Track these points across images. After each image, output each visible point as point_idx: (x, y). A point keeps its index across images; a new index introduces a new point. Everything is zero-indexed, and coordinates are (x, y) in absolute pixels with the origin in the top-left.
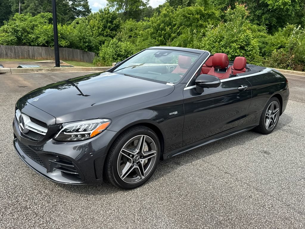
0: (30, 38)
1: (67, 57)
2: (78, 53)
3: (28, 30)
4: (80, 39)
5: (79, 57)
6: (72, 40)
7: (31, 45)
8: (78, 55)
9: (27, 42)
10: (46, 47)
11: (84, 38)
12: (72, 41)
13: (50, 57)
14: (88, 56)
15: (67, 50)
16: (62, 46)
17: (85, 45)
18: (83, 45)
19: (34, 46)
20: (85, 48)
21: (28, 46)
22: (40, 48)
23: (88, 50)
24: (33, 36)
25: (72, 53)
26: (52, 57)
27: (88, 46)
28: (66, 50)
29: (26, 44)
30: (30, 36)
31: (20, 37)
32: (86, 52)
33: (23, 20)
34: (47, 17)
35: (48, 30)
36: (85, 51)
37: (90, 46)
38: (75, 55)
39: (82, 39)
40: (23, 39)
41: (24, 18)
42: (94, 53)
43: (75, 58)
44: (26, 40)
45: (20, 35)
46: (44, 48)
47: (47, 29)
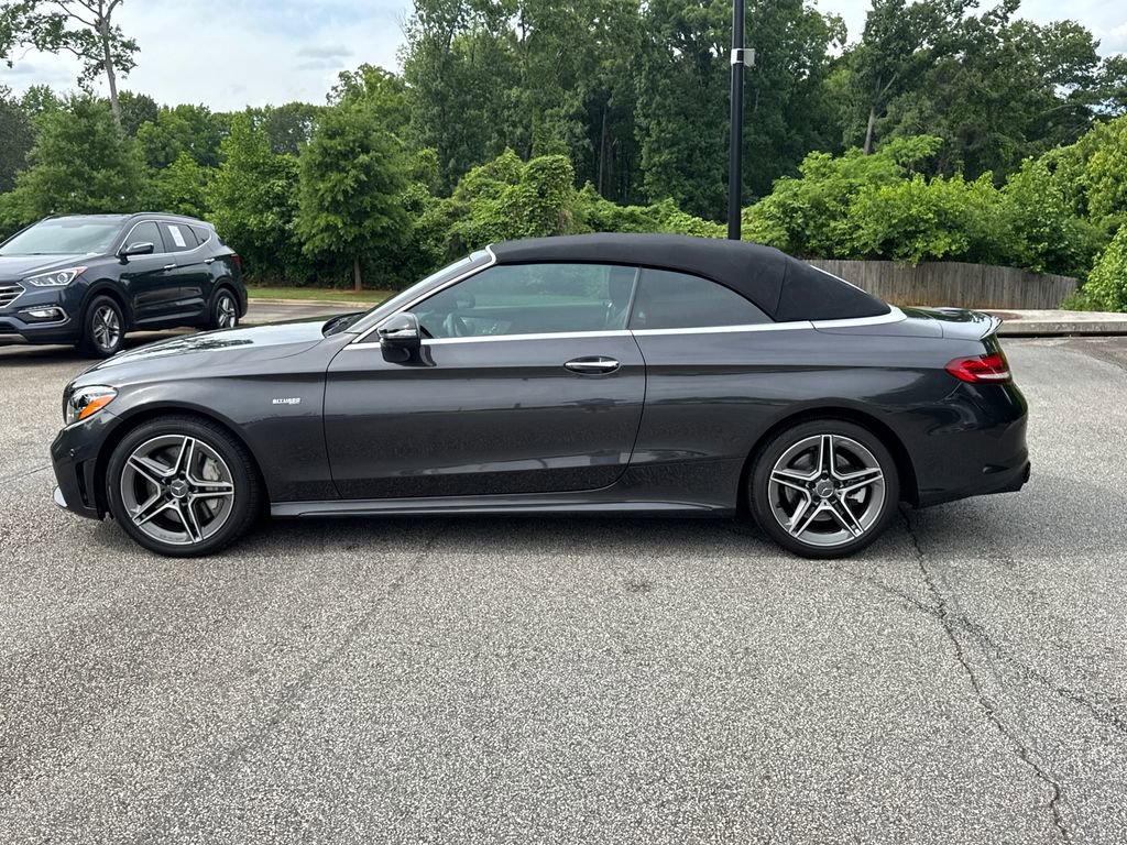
0: (835, 229)
1: (959, 295)
2: (1003, 281)
3: (831, 204)
4: (1018, 229)
5: (1006, 297)
6: (984, 232)
7: (831, 256)
8: (1003, 288)
9: (822, 247)
10: (883, 262)
11: (1034, 223)
12: (982, 235)
13: (896, 296)
14: (1045, 290)
15: (961, 269)
16: (936, 256)
17: (1036, 248)
18: (1028, 248)
19: (842, 257)
20: (1033, 259)
21: (824, 259)
22: (862, 264)
23: (1047, 269)
24: (841, 225)
25: (980, 282)
26: (899, 295)
27: (1047, 253)
28: (956, 271)
29: (817, 254)
30: (833, 224)
31: (800, 229)
32: (1037, 277)
33: (824, 175)
34: (911, 154)
35: (895, 200)
36: (1033, 273)
37: (1059, 253)
38: (992, 287)
39: (1026, 226)
40: (808, 237)
41: (829, 167)
42: (1075, 279)
43: (991, 301)
44: (820, 241)
45: (799, 226)
46: (875, 264)
47: (890, 199)
